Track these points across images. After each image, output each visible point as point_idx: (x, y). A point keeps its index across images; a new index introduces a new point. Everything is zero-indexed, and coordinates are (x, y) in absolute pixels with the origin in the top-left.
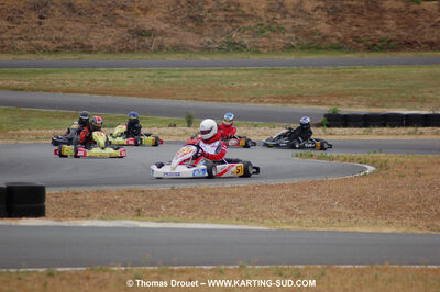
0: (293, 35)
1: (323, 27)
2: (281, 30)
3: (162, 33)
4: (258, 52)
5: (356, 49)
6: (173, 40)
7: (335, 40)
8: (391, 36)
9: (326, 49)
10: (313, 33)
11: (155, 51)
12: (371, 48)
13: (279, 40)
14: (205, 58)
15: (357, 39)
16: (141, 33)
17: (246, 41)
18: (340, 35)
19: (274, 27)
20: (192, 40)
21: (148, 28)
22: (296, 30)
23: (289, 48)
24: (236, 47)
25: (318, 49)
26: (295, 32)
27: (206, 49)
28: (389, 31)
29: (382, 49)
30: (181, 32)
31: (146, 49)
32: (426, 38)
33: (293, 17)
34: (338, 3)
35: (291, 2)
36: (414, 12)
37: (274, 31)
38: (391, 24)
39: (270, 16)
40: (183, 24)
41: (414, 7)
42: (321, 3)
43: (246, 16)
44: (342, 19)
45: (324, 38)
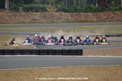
0: (64, 20)
1: (70, 18)
2: (62, 19)
3: (39, 20)
4: (57, 23)
5: (76, 22)
6: (41, 21)
8: (83, 20)
10: (68, 19)
11: (38, 23)
12: (79, 22)
13: (61, 21)
14: (48, 24)
15: (76, 20)
16: (35, 20)
17: (55, 21)
18: (73, 20)
20: (45, 21)
21: (36, 19)
22: (65, 19)
23: (63, 22)
24: (53, 22)
25: (69, 22)
27: (47, 23)
29: (81, 22)
30: (43, 19)
31: (36, 23)
32: (90, 20)
33: (64, 16)
34: (72, 14)
35: (63, 13)
36: (87, 15)
37: (60, 19)
38: (83, 17)
39: (59, 16)
40: (43, 18)
41: (87, 14)
42: (69, 14)
43: (55, 16)
44: (74, 17)
45: (70, 20)
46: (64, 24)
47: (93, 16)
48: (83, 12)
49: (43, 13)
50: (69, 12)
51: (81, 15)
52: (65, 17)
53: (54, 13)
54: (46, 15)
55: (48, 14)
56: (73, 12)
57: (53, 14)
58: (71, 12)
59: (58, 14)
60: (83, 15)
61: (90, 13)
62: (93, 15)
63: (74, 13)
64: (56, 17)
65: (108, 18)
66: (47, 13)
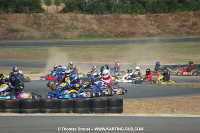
0: (82, 31)
1: (95, 27)
2: (76, 28)
3: (23, 31)
5: (110, 37)
6: (27, 34)
7: (100, 33)
8: (125, 30)
9: (97, 36)
10: (90, 29)
11: (20, 39)
12: (117, 36)
13: (76, 33)
15: (110, 32)
16: (13, 31)
17: (61, 33)
18: (102, 30)
19: (73, 27)
20: (36, 34)
21: (15, 28)
22: (83, 28)
23: (80, 36)
24: (56, 36)
25: (93, 37)
26: (83, 29)
27: (43, 37)
28: (124, 28)
29: (122, 36)
30: (31, 30)
31: (15, 38)
32: (141, 31)
33: (81, 22)
34: (101, 16)
35: (80, 16)
36: (135, 20)
37: (73, 29)
38: (125, 25)
39: (71, 22)
40: (32, 26)
41: (135, 17)
42: (94, 16)
43: (60, 22)
44: (104, 23)
45: (96, 31)
46: (83, 40)
47: (150, 22)
48: (127, 13)
49: (31, 15)
50: (92, 13)
51: (121, 19)
52: (83, 25)
53: (58, 15)
54: (40, 19)
55: (45, 17)
56: (102, 13)
57: (56, 17)
58: (98, 13)
59: (67, 17)
60: (126, 19)
61: (140, 14)
62: (148, 20)
63: (104, 16)
64: (62, 25)
65: (183, 26)
66: (41, 14)
